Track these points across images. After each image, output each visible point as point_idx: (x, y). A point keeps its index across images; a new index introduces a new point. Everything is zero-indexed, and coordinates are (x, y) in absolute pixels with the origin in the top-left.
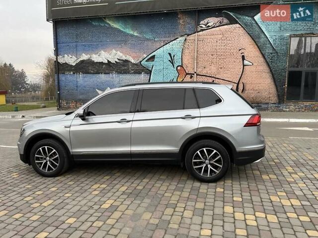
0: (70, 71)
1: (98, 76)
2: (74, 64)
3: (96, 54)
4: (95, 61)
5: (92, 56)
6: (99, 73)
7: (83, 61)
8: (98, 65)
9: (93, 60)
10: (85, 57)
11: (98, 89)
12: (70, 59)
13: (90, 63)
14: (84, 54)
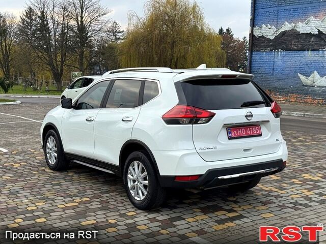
0: (266, 47)
1: (302, 53)
2: (272, 38)
3: (302, 22)
4: (301, 33)
5: (297, 24)
6: (305, 50)
7: (284, 33)
8: (304, 37)
9: (298, 30)
10: (287, 27)
11: (300, 74)
12: (268, 31)
13: (294, 35)
14: (286, 23)
